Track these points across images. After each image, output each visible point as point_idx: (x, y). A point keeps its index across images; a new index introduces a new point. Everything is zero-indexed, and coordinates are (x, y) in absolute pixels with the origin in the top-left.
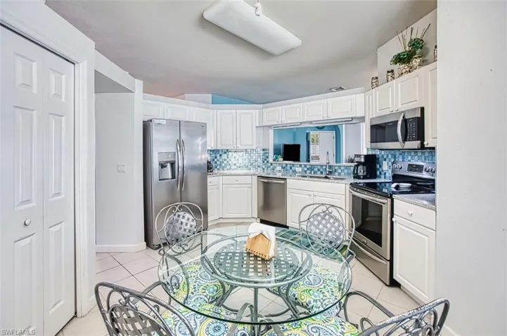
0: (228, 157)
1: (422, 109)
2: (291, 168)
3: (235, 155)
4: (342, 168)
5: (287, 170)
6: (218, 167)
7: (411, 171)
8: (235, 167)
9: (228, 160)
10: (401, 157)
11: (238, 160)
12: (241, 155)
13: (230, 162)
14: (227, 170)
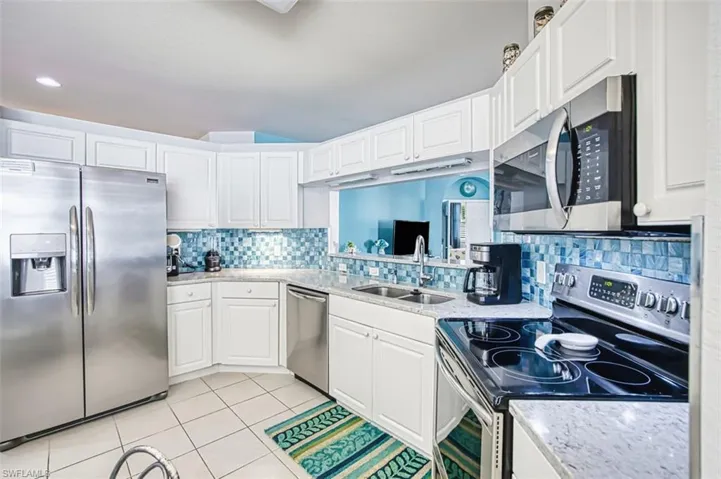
0: (253, 244)
1: (629, 83)
2: (362, 268)
3: (267, 239)
4: (453, 273)
5: (355, 272)
6: (236, 262)
7: (599, 296)
8: (267, 262)
9: (253, 249)
10: (576, 252)
11: (272, 249)
12: (279, 241)
13: (258, 253)
14: (253, 268)
